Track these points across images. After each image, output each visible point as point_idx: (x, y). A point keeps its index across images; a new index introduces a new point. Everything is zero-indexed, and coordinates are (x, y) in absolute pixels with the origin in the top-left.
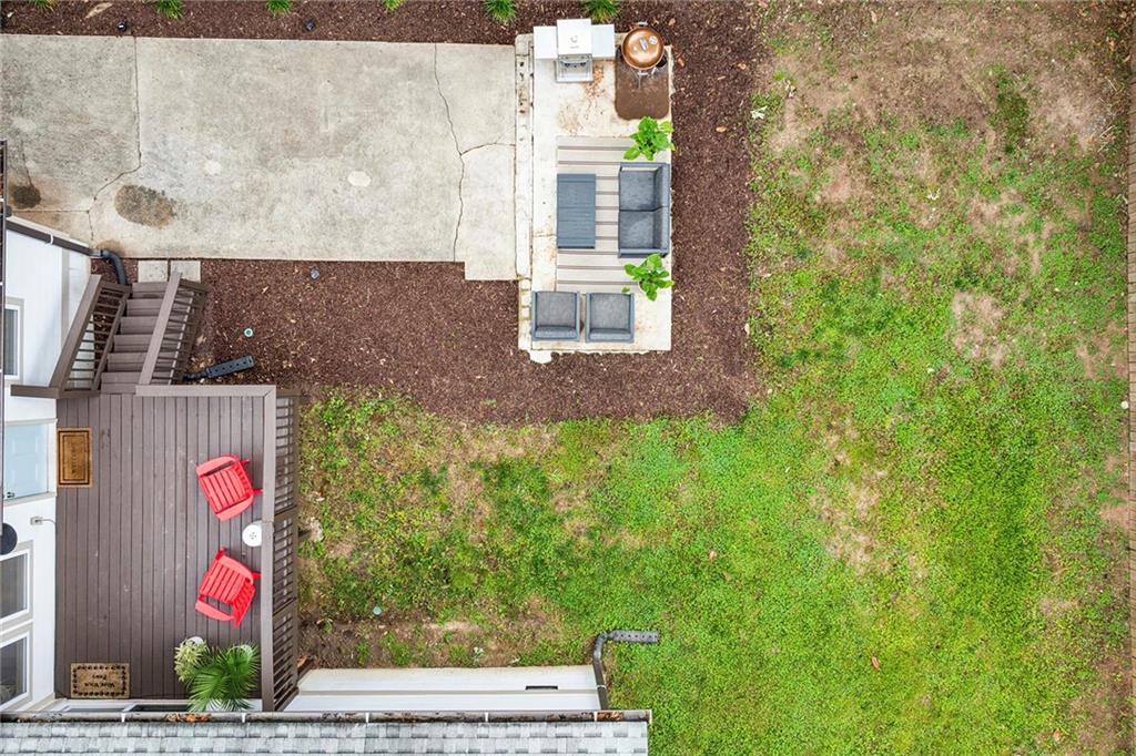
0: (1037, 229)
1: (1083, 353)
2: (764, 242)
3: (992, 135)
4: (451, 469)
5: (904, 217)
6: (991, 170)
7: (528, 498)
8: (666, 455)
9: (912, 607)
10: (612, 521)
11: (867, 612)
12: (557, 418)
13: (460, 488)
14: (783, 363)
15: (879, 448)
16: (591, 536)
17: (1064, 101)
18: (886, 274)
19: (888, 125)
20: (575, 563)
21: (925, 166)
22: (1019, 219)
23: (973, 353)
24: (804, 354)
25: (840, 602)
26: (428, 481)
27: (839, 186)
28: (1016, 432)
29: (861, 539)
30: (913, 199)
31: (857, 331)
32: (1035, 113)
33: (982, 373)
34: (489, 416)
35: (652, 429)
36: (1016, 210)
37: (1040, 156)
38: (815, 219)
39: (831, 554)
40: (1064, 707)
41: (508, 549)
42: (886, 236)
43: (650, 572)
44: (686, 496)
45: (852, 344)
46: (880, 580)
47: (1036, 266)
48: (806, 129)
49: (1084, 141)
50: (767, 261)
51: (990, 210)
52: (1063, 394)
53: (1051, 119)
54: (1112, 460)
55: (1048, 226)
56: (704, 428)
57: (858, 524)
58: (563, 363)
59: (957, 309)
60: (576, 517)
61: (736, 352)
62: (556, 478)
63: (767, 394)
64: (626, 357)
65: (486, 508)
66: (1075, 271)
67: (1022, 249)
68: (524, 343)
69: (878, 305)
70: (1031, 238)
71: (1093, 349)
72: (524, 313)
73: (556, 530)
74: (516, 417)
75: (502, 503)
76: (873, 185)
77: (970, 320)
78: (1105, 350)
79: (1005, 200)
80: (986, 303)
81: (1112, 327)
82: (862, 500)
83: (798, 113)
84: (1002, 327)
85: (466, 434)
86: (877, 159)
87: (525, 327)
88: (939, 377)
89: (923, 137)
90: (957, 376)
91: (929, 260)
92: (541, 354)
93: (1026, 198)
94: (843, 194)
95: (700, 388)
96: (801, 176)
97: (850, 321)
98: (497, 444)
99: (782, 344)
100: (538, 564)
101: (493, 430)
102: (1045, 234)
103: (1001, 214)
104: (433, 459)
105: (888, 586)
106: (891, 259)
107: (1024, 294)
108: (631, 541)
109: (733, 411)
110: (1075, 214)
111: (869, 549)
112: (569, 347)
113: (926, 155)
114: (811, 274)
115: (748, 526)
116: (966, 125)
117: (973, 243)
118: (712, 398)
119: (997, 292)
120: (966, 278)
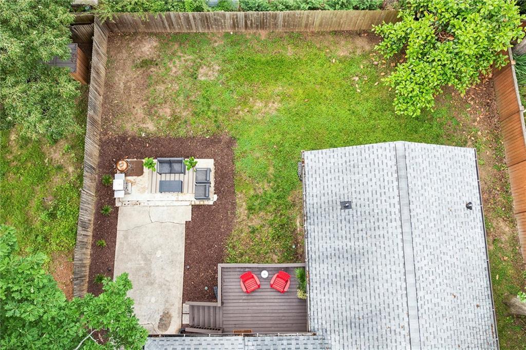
0: (180, 57)
1: (216, 44)
2: (182, 133)
3: (152, 69)
4: (249, 224)
5: (175, 93)
6: (163, 70)
7: (259, 201)
8: (245, 160)
9: (291, 91)
10: (266, 176)
11: (292, 103)
12: (234, 192)
13: (256, 222)
14: (218, 127)
15: (244, 100)
16: (270, 182)
17: (143, 50)
18: (192, 98)
19: (148, 98)
20: (278, 186)
21: (161, 88)
22: (177, 62)
23: (216, 74)
24: (216, 121)
25: (289, 110)
26: (253, 232)
27: (166, 112)
28: (239, 62)
29: (270, 105)
30: (170, 91)
31: (209, 106)
32: (146, 57)
33: (222, 72)
34: (233, 213)
35: (238, 164)
36: (175, 62)
37: (159, 56)
38: (176, 118)
39: (275, 113)
40: (319, 49)
41: (274, 207)
42: (181, 98)
43: (280, 165)
44: (258, 154)
45: (213, 108)
46: (282, 100)
47: (191, 57)
48: (148, 121)
49: (155, 44)
50: (187, 132)
51: (174, 70)
52: (228, 50)
53: (148, 53)
54: (247, 36)
55: (179, 54)
56: (237, 149)
57: (266, 106)
58: (217, 191)
59: (203, 79)
60: (265, 187)
61: (214, 140)
62: (252, 192)
63: (228, 131)
64: (216, 172)
65: (262, 213)
66: (192, 46)
67: (186, 61)
68: (211, 203)
69: (202, 100)
70: (183, 59)
71: (216, 42)
72: (202, 203)
73: (268, 193)
74: (234, 205)
75: (260, 209)
76: (166, 102)
77: (206, 75)
78: (216, 38)
79: (171, 66)
80: (201, 70)
81: (209, 37)
82: (259, 105)
83: (144, 123)
84: (208, 66)
85: (239, 220)
86: (158, 101)
87: (206, 203)
88: (223, 83)
89: (152, 88)
90: (223, 78)
91: (188, 86)
92: (215, 197)
93: (171, 60)
94: (168, 111)
95: (225, 151)
96: (162, 122)
97: (206, 108)
98: (242, 210)
99: (213, 128)
100: (278, 198)
101: (238, 212)
102: (182, 55)
103: (175, 67)
104: (246, 230)
105: (284, 97)
106: (188, 97)
107: (199, 60)
108: (271, 170)
109: (232, 141)
110: (176, 47)
111: (274, 103)
112: (212, 189)
113: (158, 87)
114: (192, 119)
115: (267, 136)
116: (149, 76)
117: (184, 74)
118: (228, 147)
119: (198, 68)
120: (194, 76)
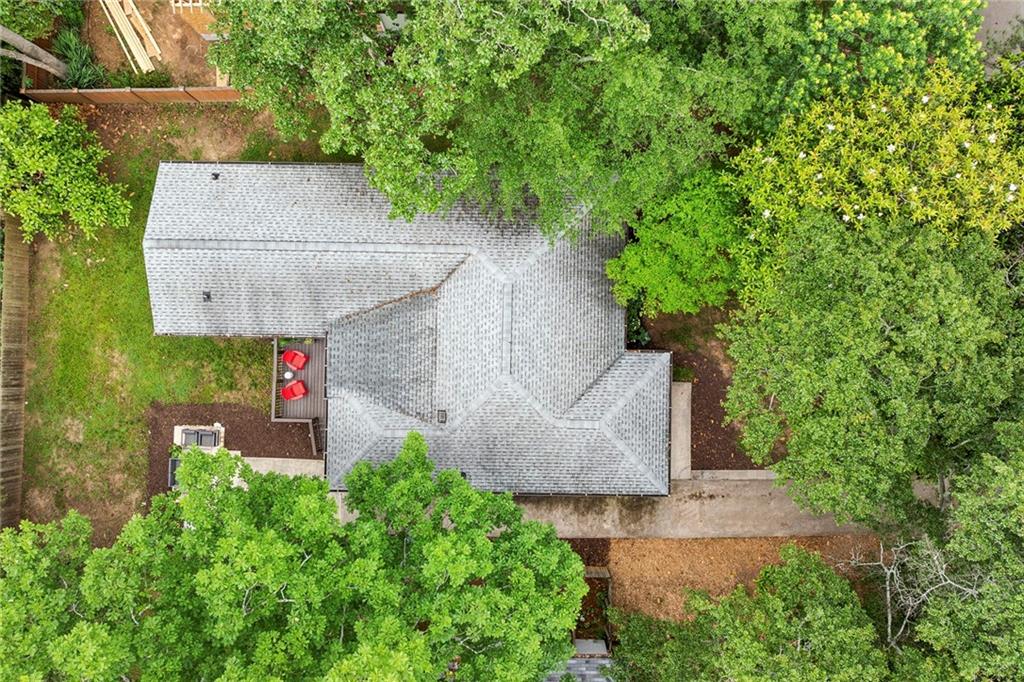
0: (54, 463)
1: (40, 421)
2: (143, 460)
3: (67, 495)
4: (247, 388)
5: (98, 468)
6: (69, 483)
7: (223, 378)
8: (178, 390)
9: (100, 337)
10: (195, 370)
11: (114, 336)
12: (212, 405)
13: (246, 381)
14: (139, 421)
15: (109, 391)
16: (203, 366)
17: (43, 506)
18: (105, 449)
19: (101, 499)
20: (207, 356)
21: (90, 485)
22: (60, 467)
23: (76, 422)
24: (132, 424)
25: (123, 341)
26: (256, 385)
27: (118, 479)
28: (64, 395)
29: (115, 361)
30: (94, 474)
31: (114, 430)
32: (53, 502)
33: (74, 415)
34: (235, 405)
35: (182, 399)
36: (60, 470)
37: (52, 487)
38: (127, 468)
39: (125, 356)
40: (51, 301)
41: (230, 362)
42: (104, 462)
43: (184, 353)
44: (172, 377)
45: (116, 426)
46: (110, 347)
47: (54, 450)
48: (129, 498)
49: (36, 492)
50: (143, 455)
51: (69, 470)
52: (47, 407)
53: (47, 500)
54: (32, 384)
55: (50, 464)
56: (164, 400)
57: (116, 366)
58: (210, 422)
59: (81, 437)
60: (209, 370)
61: (154, 425)
62: (213, 385)
63: (144, 410)
64: (189, 424)
65: (236, 375)
66: (41, 449)
67: (59, 456)
68: (223, 430)
69: (107, 439)
70: (56, 460)
71: (37, 422)
72: (222, 440)
73: (214, 368)
74: (226, 405)
75: (232, 377)
76: (108, 479)
77: (77, 433)
78: (32, 422)
79: (64, 473)
80: (72, 439)
81: (30, 429)
82: (115, 374)
83: (131, 503)
84: (67, 431)
85: (243, 400)
86: (106, 488)
87: (222, 435)
88: (88, 414)
89: (90, 495)
90: (82, 414)
91: (90, 454)
92: (217, 425)
93: (57, 474)
94: (117, 477)
95: (166, 413)
96: (130, 483)
97: (116, 434)
98: (232, 397)
99: (139, 426)
100: (220, 357)
101: (233, 401)
102: (51, 462)
103: (66, 468)
104: (253, 391)
105: (108, 344)
106: (102, 454)
107: (59, 441)
108: (190, 363)
109: (156, 406)
110: (41, 468)
111: (113, 357)
112: (208, 428)
113: (90, 489)
114: (129, 449)
115: (151, 366)
116: (76, 498)
117: (75, 459)
118: (162, 410)
119: (67, 442)
120: (78, 447)
